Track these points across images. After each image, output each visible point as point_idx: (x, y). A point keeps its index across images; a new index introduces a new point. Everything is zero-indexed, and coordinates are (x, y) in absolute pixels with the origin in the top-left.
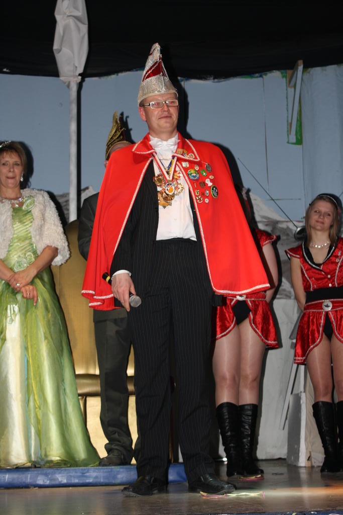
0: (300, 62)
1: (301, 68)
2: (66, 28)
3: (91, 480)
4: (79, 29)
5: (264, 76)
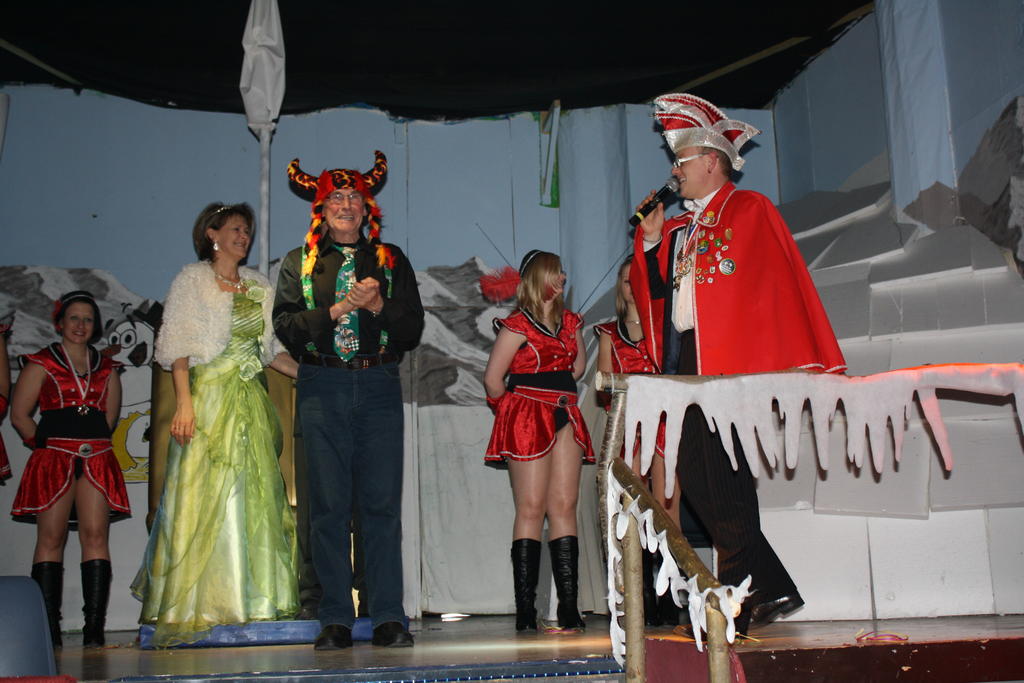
0: (557, 103)
1: (557, 110)
2: (256, 61)
3: (288, 637)
4: (274, 64)
5: (511, 119)
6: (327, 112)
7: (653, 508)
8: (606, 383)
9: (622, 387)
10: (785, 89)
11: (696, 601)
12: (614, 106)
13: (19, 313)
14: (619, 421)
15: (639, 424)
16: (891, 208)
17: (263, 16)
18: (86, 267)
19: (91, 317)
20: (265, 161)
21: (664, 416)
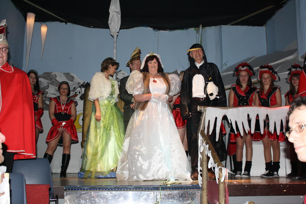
0: (201, 25)
1: (201, 27)
2: (113, 15)
4: (118, 16)
5: (188, 30)
6: (135, 29)
7: (209, 144)
8: (200, 109)
9: (204, 110)
10: (269, 20)
11: (217, 170)
12: (218, 26)
13: (50, 85)
14: (204, 120)
15: (209, 121)
16: (297, 56)
17: (115, 3)
18: (68, 72)
19: (67, 88)
20: (115, 44)
21: (216, 118)
